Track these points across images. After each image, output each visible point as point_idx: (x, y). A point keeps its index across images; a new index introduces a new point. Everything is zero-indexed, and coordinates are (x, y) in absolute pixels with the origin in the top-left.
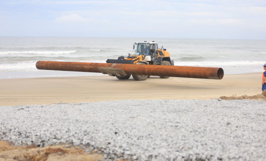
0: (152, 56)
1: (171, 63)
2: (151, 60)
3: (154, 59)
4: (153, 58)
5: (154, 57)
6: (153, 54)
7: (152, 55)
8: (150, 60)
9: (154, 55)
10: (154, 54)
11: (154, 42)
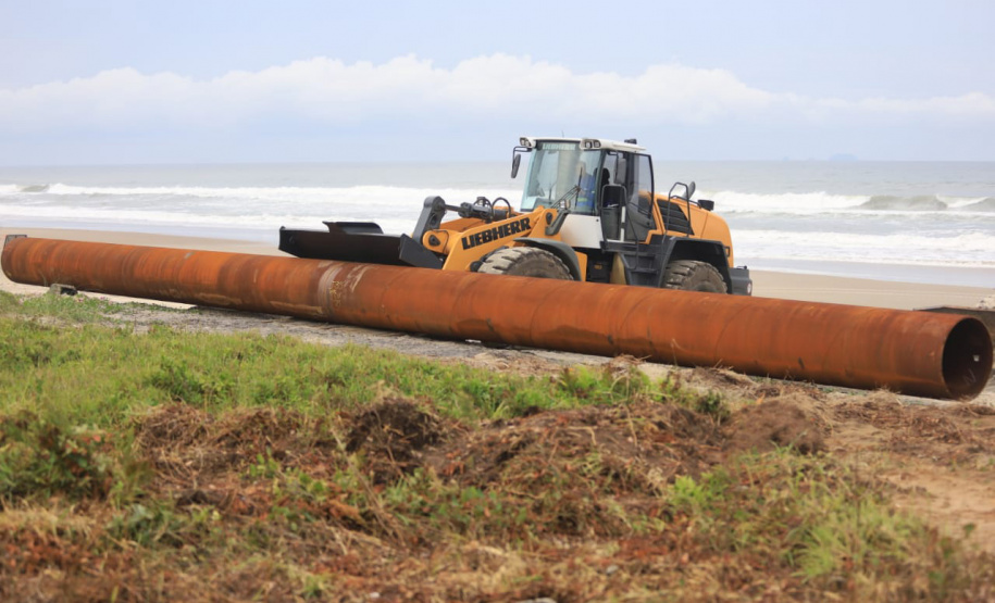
0: (613, 224)
1: (727, 280)
2: (603, 244)
3: (622, 241)
4: (618, 237)
5: (622, 231)
6: (619, 214)
7: (612, 216)
8: (598, 246)
9: (623, 219)
10: (624, 209)
11: (634, 142)
